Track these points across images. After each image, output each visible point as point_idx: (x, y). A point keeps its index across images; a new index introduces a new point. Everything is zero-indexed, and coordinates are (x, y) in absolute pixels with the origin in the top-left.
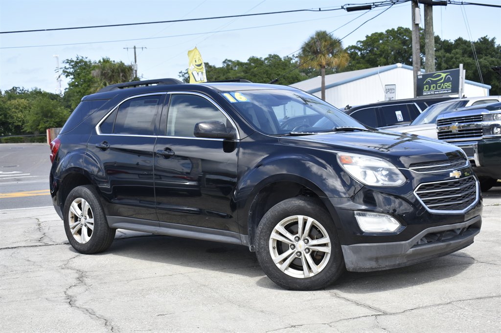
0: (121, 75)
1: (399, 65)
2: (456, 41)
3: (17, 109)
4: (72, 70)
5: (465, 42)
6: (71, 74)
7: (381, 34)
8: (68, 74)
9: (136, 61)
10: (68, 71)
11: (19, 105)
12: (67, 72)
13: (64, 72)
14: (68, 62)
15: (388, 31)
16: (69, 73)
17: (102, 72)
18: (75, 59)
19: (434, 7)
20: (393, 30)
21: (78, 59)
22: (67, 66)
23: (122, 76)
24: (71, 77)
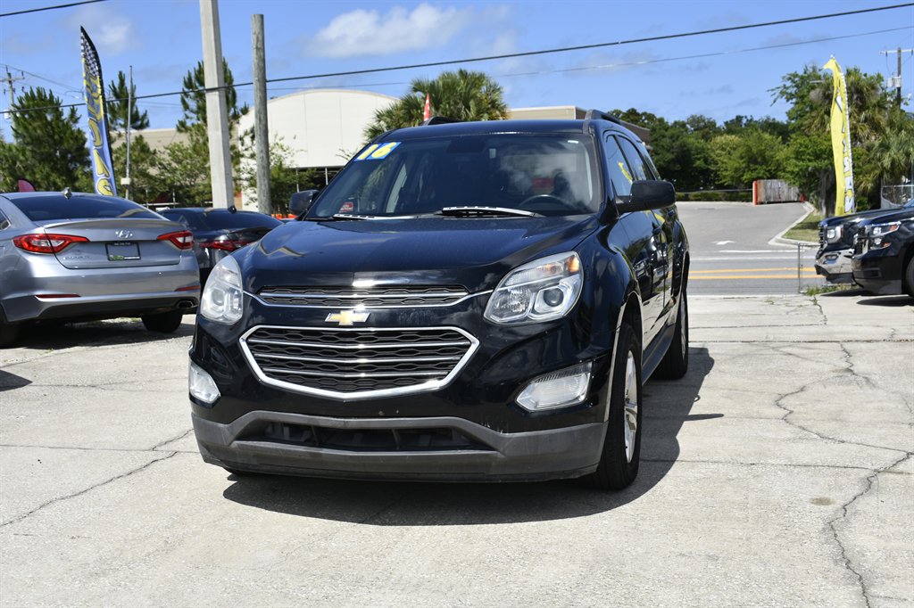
0: (855, 97)
3: (723, 149)
4: (793, 90)
6: (794, 96)
8: (789, 98)
9: (899, 73)
10: (789, 91)
11: (728, 145)
12: (787, 93)
13: (782, 93)
14: (790, 78)
16: (790, 94)
17: (824, 94)
18: (801, 73)
21: (805, 73)
22: (789, 84)
23: (857, 99)
24: (794, 100)
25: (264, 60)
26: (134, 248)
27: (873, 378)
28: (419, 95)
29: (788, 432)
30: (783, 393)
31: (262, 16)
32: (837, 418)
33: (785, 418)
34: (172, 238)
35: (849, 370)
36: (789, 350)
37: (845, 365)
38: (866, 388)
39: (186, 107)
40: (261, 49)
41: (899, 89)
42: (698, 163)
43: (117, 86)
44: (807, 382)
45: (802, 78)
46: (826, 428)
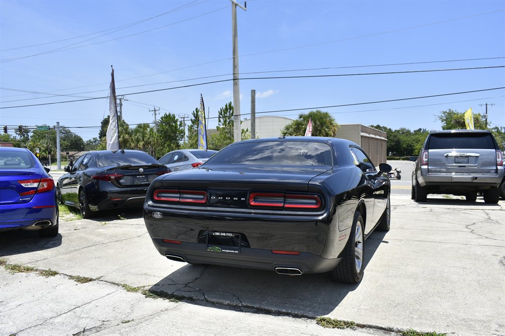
3: (414, 141)
6: (445, 120)
9: (486, 113)
14: (443, 113)
16: (443, 119)
24: (445, 122)
25: (255, 106)
27: (500, 221)
28: (301, 119)
29: (475, 236)
30: (468, 224)
31: (255, 90)
32: (490, 233)
33: (471, 232)
35: (489, 218)
36: (464, 212)
37: (488, 217)
38: (498, 224)
39: (220, 121)
40: (253, 102)
41: (486, 119)
42: (405, 146)
43: (195, 112)
44: (475, 221)
45: (448, 113)
46: (488, 235)
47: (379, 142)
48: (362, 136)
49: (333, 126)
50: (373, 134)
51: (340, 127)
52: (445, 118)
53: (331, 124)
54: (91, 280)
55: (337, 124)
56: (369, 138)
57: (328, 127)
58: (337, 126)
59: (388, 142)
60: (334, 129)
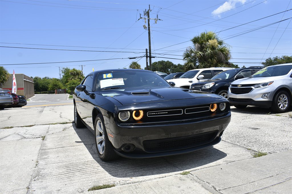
1: (156, 71)
2: (178, 65)
5: (181, 65)
6: (64, 72)
7: (157, 62)
9: (82, 70)
15: (159, 62)
19: (152, 58)
20: (160, 61)
26: (4, 94)
34: (9, 93)
41: (82, 73)
42: (41, 86)
45: (66, 69)
47: (31, 84)
48: (24, 81)
49: (7, 75)
50: (28, 80)
51: (11, 75)
52: (64, 71)
53: (6, 73)
54: (33, 126)
55: (9, 73)
56: (27, 81)
57: (4, 75)
58: (9, 75)
59: (34, 84)
60: (8, 77)
